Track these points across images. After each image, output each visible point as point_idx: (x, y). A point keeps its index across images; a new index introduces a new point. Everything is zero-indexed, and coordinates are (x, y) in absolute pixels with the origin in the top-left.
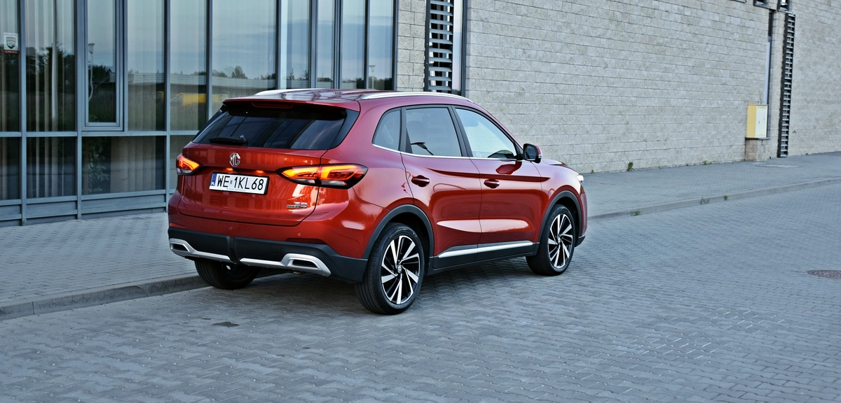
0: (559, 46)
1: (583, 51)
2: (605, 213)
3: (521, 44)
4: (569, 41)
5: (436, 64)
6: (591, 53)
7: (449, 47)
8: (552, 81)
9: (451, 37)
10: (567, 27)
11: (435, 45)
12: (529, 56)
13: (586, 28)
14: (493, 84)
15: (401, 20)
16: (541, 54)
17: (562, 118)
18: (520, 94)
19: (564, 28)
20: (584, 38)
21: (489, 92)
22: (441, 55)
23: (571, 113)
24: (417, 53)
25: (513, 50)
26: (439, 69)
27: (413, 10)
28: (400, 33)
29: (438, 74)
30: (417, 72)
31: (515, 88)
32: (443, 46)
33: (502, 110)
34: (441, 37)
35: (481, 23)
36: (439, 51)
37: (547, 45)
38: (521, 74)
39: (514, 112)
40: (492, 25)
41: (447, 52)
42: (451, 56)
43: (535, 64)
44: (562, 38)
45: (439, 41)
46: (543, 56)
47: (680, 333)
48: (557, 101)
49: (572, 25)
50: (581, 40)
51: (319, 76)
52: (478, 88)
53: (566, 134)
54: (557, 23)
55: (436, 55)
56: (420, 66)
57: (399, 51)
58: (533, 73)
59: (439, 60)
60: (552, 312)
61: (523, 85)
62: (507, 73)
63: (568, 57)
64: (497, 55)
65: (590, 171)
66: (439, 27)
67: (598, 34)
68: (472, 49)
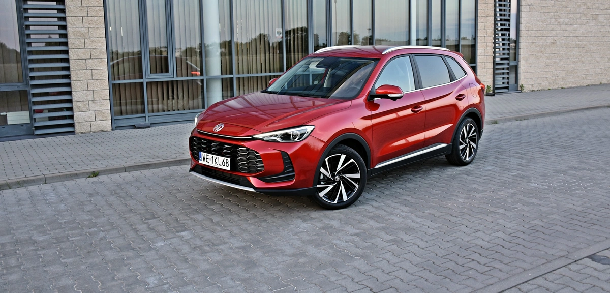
0: (578, 15)
1: (595, 18)
2: (589, 107)
3: (554, 16)
4: (585, 12)
5: (501, 30)
6: (601, 18)
7: (509, 20)
8: (575, 35)
9: (510, 15)
10: (584, 5)
11: (501, 20)
12: (559, 23)
13: (597, 5)
14: (536, 38)
15: (479, 8)
16: (567, 21)
17: (581, 55)
18: (553, 43)
19: (582, 6)
20: (596, 10)
21: (533, 43)
22: (504, 25)
23: (587, 52)
24: (490, 24)
25: (549, 20)
26: (503, 32)
27: (487, 2)
28: (479, 15)
29: (503, 35)
30: (489, 34)
31: (550, 40)
32: (505, 20)
33: (541, 52)
34: (504, 15)
35: (528, 7)
36: (503, 23)
37: (571, 16)
38: (554, 32)
39: (549, 53)
40: (535, 7)
41: (507, 23)
42: (509, 25)
43: (563, 27)
44: (581, 11)
45: (503, 18)
46: (568, 22)
47: (577, 177)
48: (577, 46)
49: (588, 4)
50: (594, 12)
51: (433, 38)
52: (527, 41)
53: (583, 63)
54: (578, 3)
55: (501, 25)
56: (491, 31)
57: (479, 24)
58: (562, 31)
59: (503, 27)
60: (510, 163)
61: (555, 38)
62: (545, 32)
63: (585, 21)
64: (539, 23)
65: (599, 83)
66: (503, 10)
67: (606, 7)
68: (523, 20)
